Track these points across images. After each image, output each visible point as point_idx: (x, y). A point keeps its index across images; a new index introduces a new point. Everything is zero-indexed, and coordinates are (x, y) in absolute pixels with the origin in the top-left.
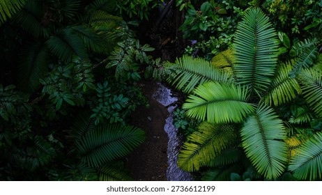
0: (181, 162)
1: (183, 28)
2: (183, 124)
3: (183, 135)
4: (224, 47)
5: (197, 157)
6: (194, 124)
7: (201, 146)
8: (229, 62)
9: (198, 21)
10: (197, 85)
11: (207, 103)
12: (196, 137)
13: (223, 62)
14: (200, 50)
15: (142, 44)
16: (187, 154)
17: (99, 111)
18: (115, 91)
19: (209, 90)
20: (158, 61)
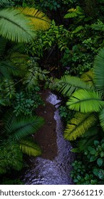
0: (66, 136)
2: (64, 114)
5: (75, 132)
7: (77, 126)
9: (71, 56)
11: (80, 101)
13: (87, 79)
15: (42, 69)
16: (68, 131)
20: (51, 79)
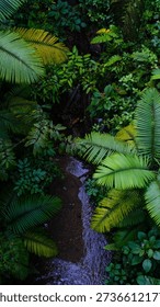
0: (94, 225)
1: (90, 109)
2: (94, 192)
3: (95, 201)
4: (126, 124)
5: (108, 219)
6: (104, 191)
7: (111, 210)
8: (131, 135)
9: (103, 102)
10: (104, 157)
11: (114, 172)
12: (106, 202)
13: (127, 137)
14: (106, 127)
15: (55, 124)
16: (98, 217)
17: (21, 185)
18: (34, 166)
19: (115, 161)
20: (70, 138)
